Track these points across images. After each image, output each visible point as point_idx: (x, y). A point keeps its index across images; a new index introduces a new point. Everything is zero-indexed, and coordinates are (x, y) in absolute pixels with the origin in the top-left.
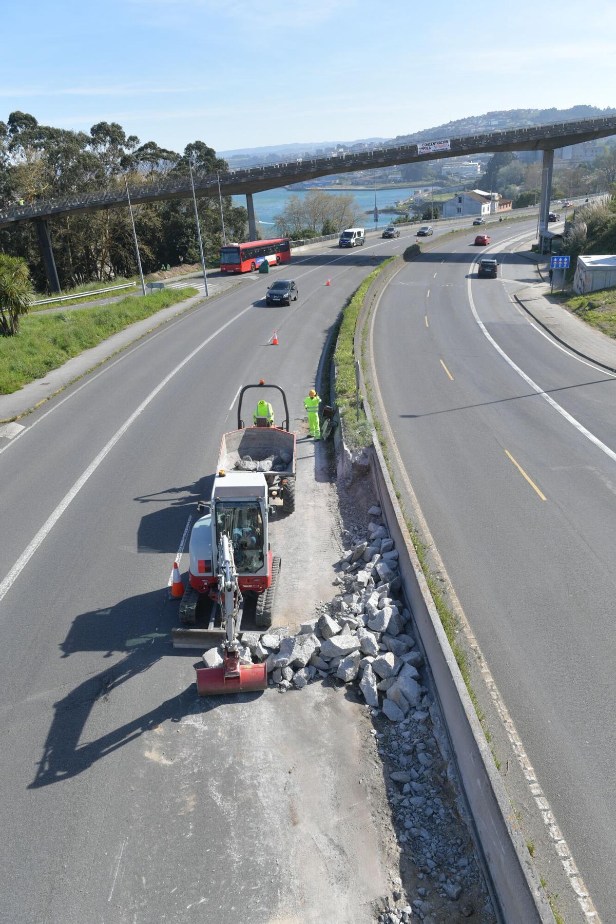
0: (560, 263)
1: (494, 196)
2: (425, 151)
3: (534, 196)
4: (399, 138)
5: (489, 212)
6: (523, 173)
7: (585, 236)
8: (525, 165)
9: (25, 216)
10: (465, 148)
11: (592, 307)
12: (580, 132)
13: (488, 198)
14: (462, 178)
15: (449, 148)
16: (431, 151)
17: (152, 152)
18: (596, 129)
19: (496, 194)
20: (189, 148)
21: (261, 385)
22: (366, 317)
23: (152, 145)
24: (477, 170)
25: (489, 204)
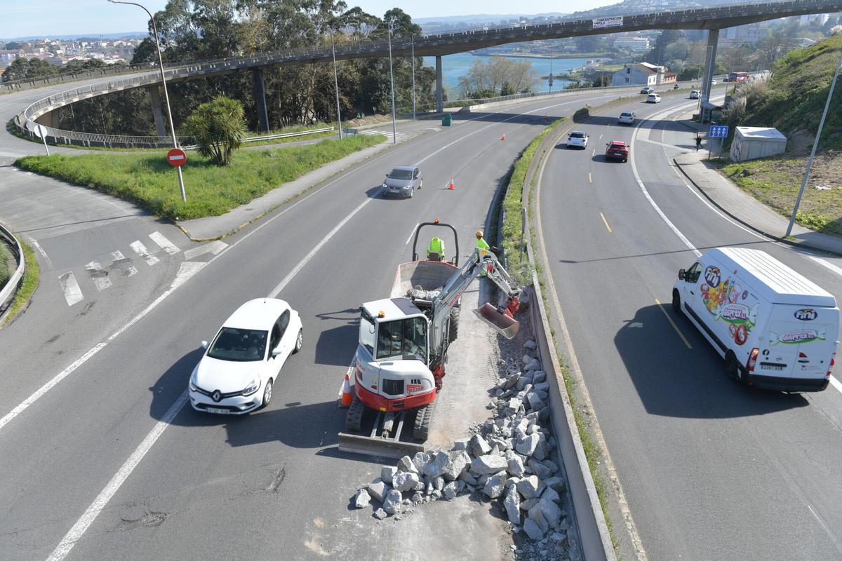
0: (719, 132)
1: (660, 69)
2: (600, 26)
3: (698, 71)
4: (576, 13)
5: (655, 83)
6: (689, 49)
7: (744, 109)
8: (692, 42)
9: (243, 65)
10: (636, 25)
11: (746, 174)
12: (745, 14)
13: (655, 71)
14: (632, 51)
15: (622, 24)
16: (605, 26)
17: (357, 16)
18: (760, 13)
19: (663, 67)
20: (388, 15)
21: (436, 224)
22: (534, 170)
23: (357, 10)
24: (645, 45)
25: (656, 76)
